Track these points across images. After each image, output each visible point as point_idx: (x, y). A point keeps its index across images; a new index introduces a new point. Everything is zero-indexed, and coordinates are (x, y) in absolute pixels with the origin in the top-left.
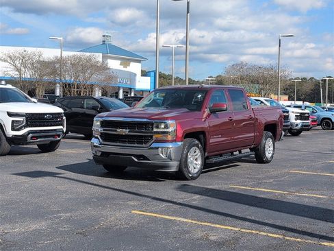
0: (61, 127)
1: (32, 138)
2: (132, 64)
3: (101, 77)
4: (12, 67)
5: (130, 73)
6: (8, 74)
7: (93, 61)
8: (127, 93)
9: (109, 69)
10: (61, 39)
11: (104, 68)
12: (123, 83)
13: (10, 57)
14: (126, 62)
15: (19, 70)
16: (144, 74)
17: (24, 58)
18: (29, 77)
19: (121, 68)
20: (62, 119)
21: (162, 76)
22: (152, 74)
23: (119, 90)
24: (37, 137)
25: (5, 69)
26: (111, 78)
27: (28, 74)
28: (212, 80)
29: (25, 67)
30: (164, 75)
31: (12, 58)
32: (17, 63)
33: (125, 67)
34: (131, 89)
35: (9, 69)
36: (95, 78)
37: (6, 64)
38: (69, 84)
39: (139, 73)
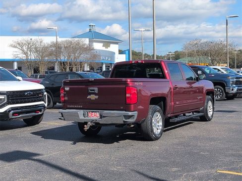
0: (43, 102)
1: (13, 114)
2: (111, 45)
3: (88, 56)
4: (21, 51)
5: (111, 52)
6: (18, 57)
7: (81, 44)
8: (109, 67)
9: (93, 49)
10: (56, 28)
11: (89, 49)
12: (104, 60)
13: (19, 44)
14: (107, 45)
15: (26, 53)
16: (121, 52)
17: (29, 44)
18: (33, 58)
19: (104, 49)
20: (43, 95)
21: (134, 53)
22: (127, 52)
23: (102, 65)
24: (19, 113)
25: (15, 53)
26: (95, 56)
27: (33, 56)
28: (171, 55)
29: (30, 51)
30: (135, 52)
31: (20, 45)
32: (25, 48)
33: (107, 48)
34: (111, 64)
35: (18, 53)
36: (83, 57)
37: (16, 49)
38: (64, 63)
39: (117, 52)
